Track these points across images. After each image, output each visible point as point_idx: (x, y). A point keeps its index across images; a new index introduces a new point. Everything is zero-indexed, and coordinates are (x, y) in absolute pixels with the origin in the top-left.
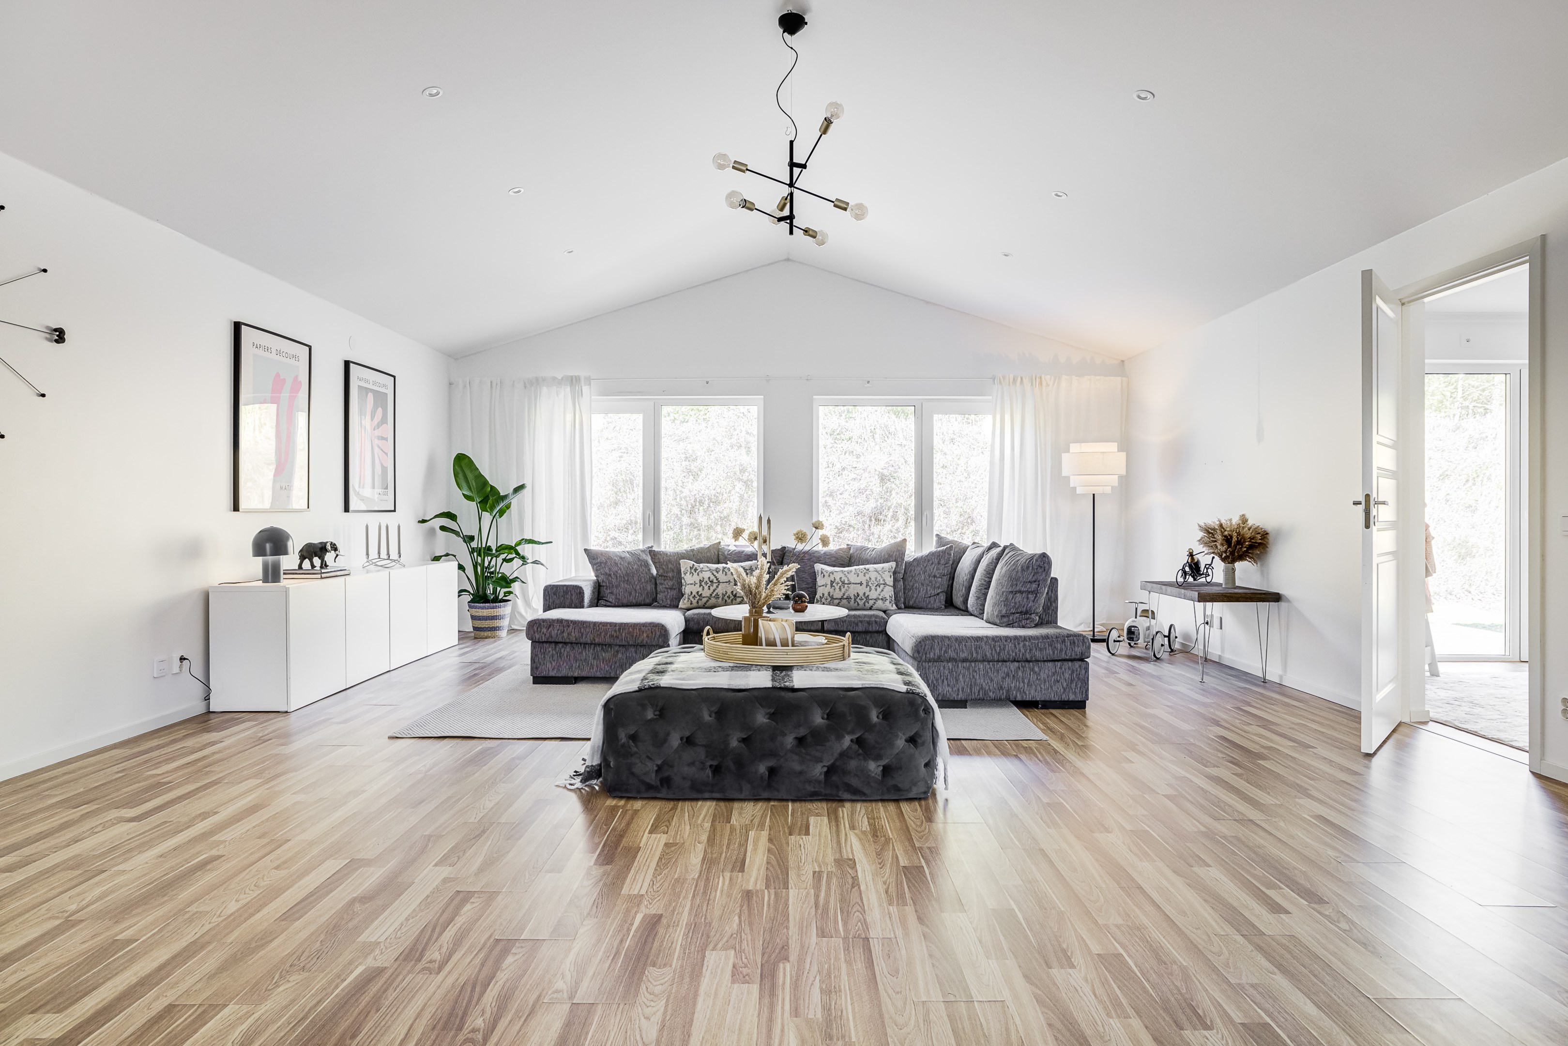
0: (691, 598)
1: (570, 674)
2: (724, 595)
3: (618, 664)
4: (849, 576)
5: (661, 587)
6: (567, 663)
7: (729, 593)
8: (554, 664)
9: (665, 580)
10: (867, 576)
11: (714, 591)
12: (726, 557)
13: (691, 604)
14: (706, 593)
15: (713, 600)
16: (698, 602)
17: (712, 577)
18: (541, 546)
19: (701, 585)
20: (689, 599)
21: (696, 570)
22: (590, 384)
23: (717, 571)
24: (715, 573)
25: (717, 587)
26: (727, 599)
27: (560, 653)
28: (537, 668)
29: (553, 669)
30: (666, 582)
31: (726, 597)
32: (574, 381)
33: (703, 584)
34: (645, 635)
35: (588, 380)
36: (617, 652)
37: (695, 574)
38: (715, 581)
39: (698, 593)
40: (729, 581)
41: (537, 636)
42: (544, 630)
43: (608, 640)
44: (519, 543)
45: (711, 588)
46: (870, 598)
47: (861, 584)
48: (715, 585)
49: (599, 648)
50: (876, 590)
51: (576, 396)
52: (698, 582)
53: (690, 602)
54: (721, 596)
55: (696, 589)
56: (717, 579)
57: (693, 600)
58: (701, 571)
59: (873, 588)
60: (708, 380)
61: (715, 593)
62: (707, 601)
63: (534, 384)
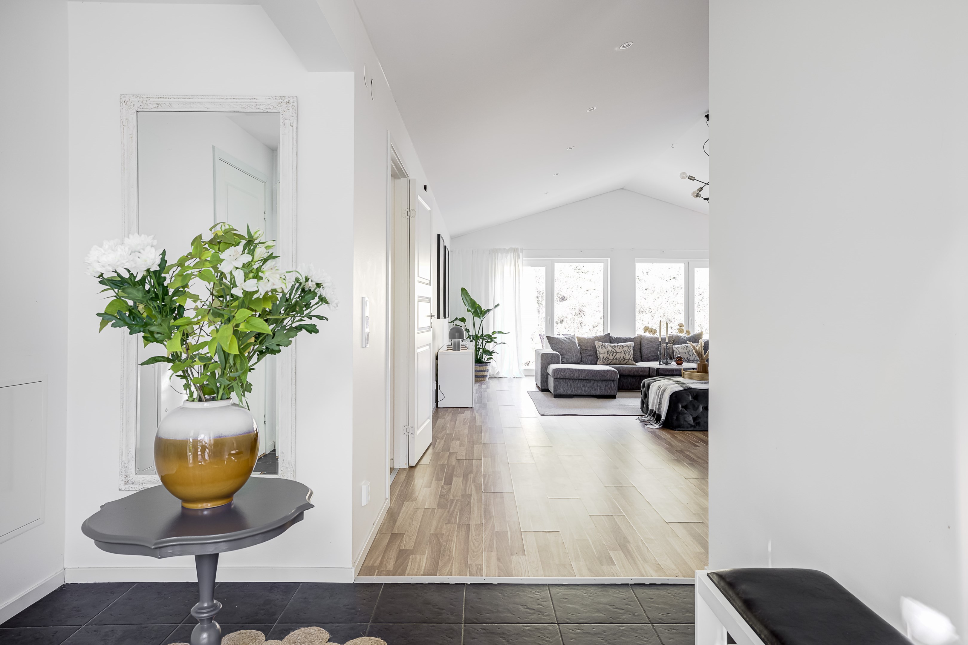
0: (604, 360)
1: (572, 393)
2: (619, 358)
3: (594, 389)
4: (678, 349)
5: (584, 354)
6: (570, 388)
7: (622, 357)
8: (564, 389)
9: (586, 351)
10: (688, 349)
11: (615, 356)
12: (614, 341)
13: (604, 363)
14: (611, 357)
15: (614, 361)
16: (607, 362)
17: (613, 350)
18: (505, 334)
19: (608, 354)
20: (602, 360)
21: (604, 346)
22: (522, 252)
23: (615, 346)
24: (614, 348)
25: (616, 354)
26: (621, 360)
27: (568, 384)
28: (557, 391)
29: (564, 391)
30: (587, 352)
31: (620, 360)
32: (515, 251)
33: (609, 353)
34: (609, 375)
35: (522, 250)
36: (594, 383)
37: (604, 348)
38: (615, 352)
39: (607, 357)
40: (621, 352)
41: (559, 376)
42: (562, 373)
43: (591, 378)
44: (494, 333)
45: (613, 355)
46: (690, 360)
47: (685, 353)
48: (615, 354)
49: (585, 381)
50: (693, 356)
51: (517, 257)
52: (606, 352)
53: (603, 362)
54: (618, 359)
55: (606, 355)
56: (616, 351)
57: (604, 361)
58: (607, 347)
59: (691, 355)
60: (581, 250)
61: (615, 358)
62: (612, 361)
63: (494, 252)
